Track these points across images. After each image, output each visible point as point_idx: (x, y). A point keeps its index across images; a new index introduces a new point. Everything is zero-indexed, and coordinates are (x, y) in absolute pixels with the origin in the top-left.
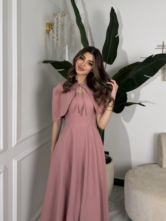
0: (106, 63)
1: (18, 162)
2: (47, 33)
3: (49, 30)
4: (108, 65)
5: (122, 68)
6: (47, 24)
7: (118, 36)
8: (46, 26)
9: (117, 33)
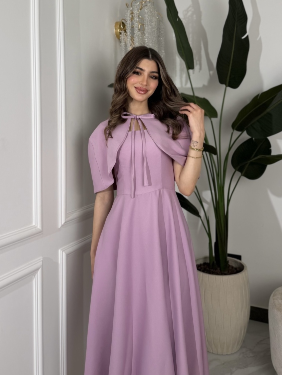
0: (226, 86)
1: (67, 255)
2: (117, 39)
3: (120, 33)
4: (229, 89)
5: (258, 95)
6: (116, 23)
7: (247, 37)
8: (115, 26)
9: (246, 32)
